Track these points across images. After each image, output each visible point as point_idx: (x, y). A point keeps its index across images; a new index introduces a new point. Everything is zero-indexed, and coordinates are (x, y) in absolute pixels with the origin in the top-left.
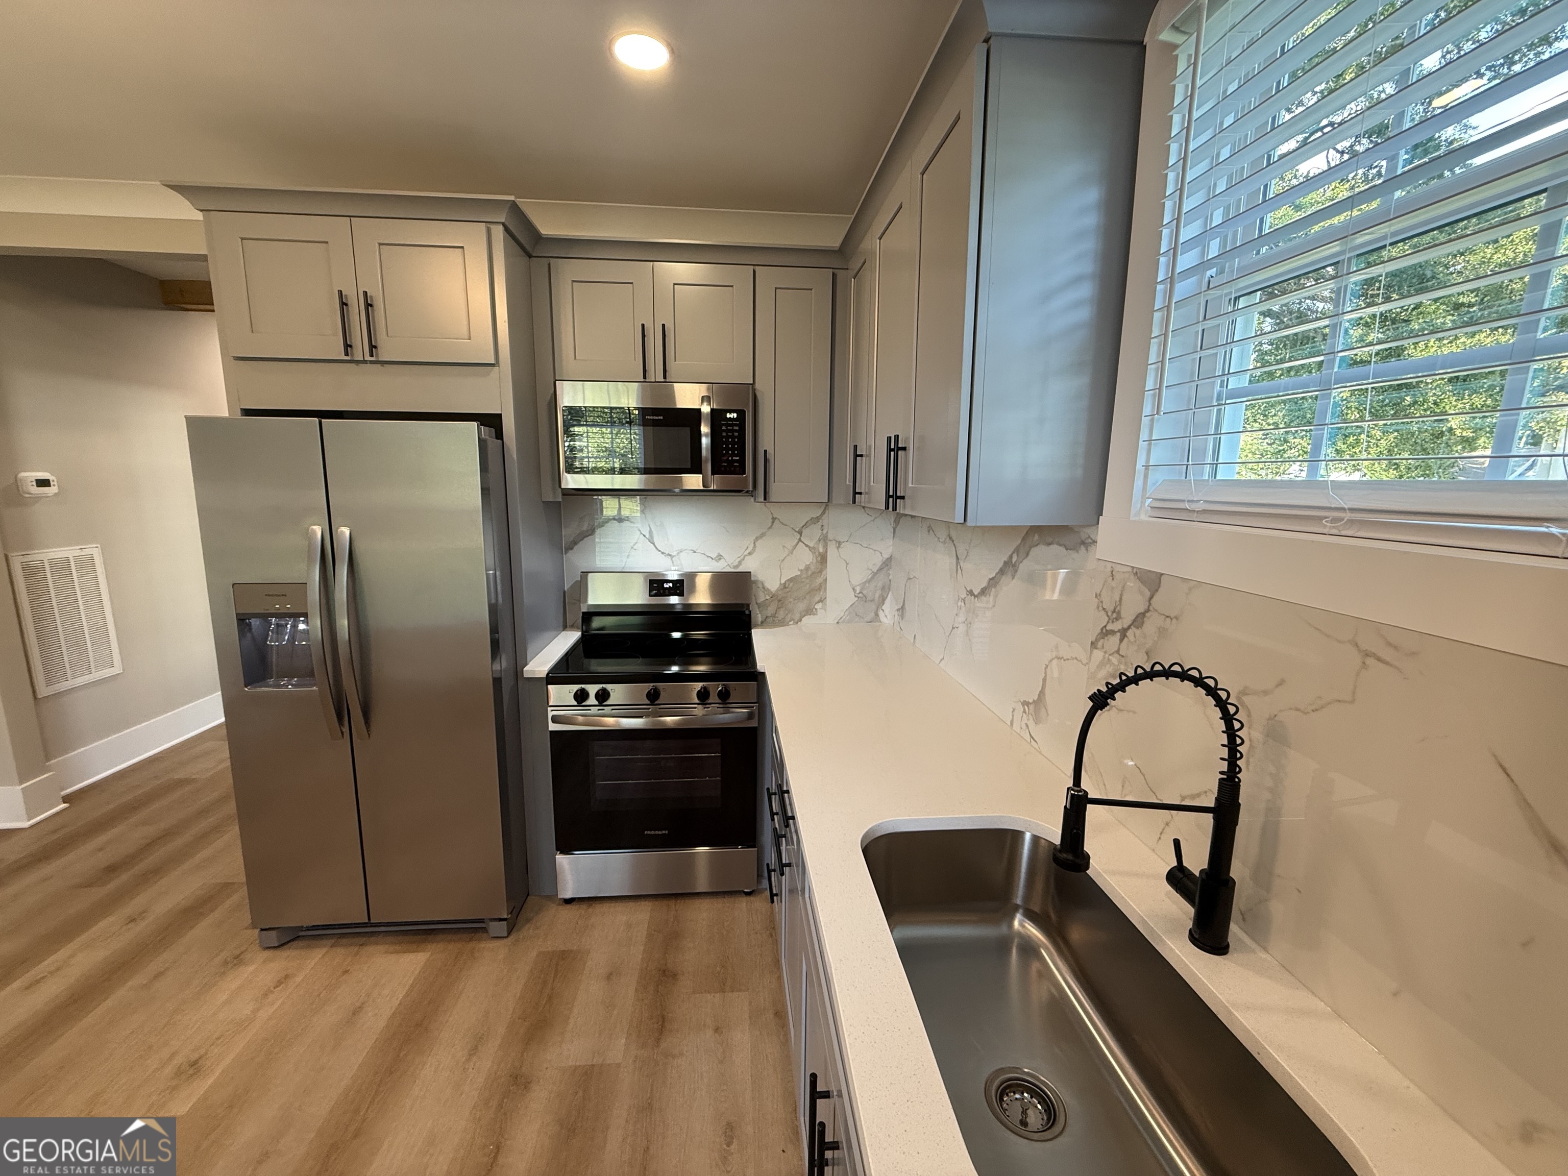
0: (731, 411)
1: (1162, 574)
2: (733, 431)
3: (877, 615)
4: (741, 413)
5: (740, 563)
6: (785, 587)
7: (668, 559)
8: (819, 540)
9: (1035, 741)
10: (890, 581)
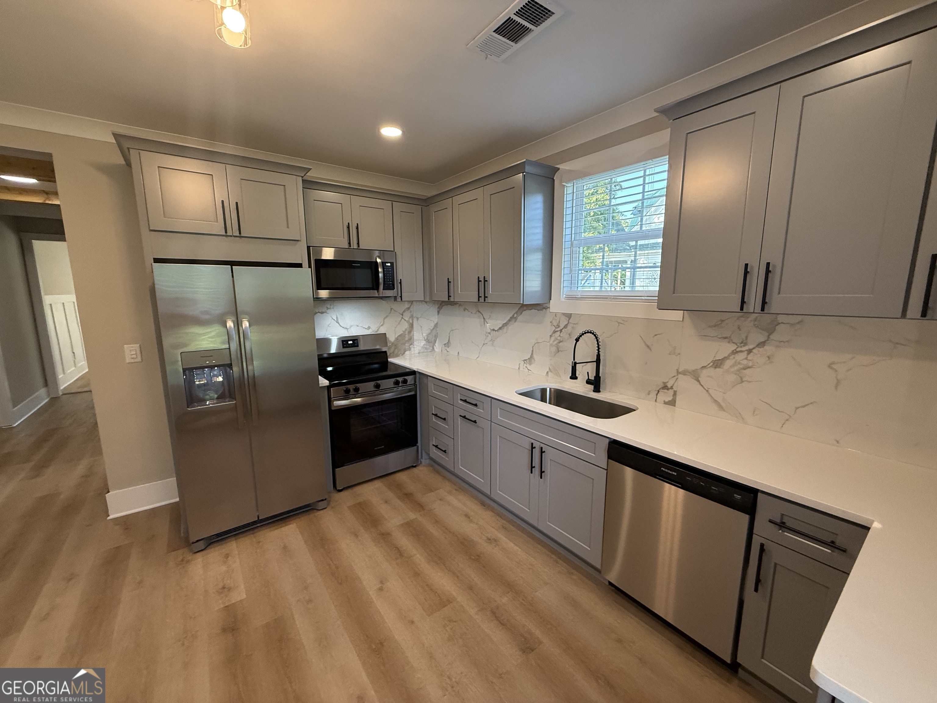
0: (388, 263)
1: (571, 314)
2: (389, 271)
3: (433, 348)
4: (392, 264)
5: (378, 330)
6: (397, 339)
7: (346, 330)
8: (410, 317)
9: (530, 370)
10: (437, 333)
